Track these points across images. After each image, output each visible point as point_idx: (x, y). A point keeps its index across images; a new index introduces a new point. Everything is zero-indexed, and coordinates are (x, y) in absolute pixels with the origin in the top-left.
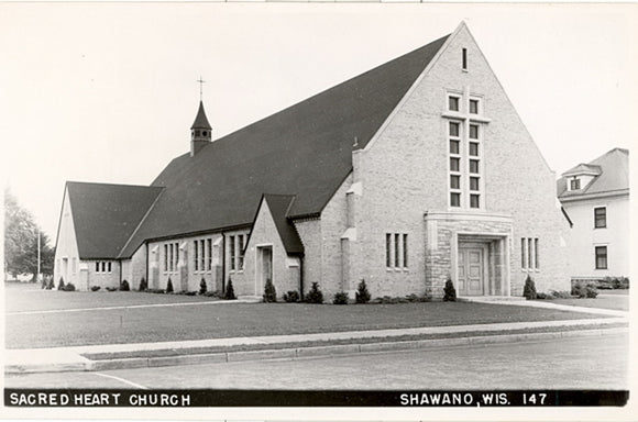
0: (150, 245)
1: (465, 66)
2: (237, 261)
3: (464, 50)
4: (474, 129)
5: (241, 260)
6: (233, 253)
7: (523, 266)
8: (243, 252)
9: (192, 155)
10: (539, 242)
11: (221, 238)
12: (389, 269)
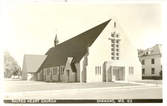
0: (44, 69)
1: (115, 26)
2: (62, 73)
3: (115, 23)
4: (118, 42)
5: (63, 73)
6: (61, 71)
7: (129, 74)
8: (63, 71)
9: (54, 47)
10: (134, 68)
11: (59, 68)
12: (96, 75)
